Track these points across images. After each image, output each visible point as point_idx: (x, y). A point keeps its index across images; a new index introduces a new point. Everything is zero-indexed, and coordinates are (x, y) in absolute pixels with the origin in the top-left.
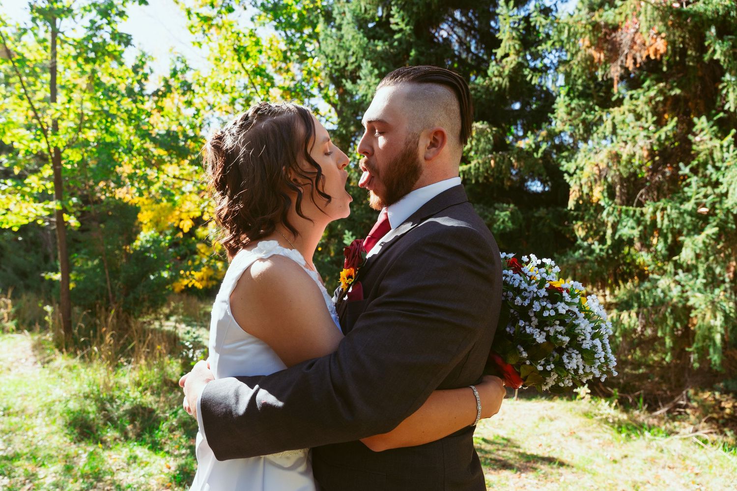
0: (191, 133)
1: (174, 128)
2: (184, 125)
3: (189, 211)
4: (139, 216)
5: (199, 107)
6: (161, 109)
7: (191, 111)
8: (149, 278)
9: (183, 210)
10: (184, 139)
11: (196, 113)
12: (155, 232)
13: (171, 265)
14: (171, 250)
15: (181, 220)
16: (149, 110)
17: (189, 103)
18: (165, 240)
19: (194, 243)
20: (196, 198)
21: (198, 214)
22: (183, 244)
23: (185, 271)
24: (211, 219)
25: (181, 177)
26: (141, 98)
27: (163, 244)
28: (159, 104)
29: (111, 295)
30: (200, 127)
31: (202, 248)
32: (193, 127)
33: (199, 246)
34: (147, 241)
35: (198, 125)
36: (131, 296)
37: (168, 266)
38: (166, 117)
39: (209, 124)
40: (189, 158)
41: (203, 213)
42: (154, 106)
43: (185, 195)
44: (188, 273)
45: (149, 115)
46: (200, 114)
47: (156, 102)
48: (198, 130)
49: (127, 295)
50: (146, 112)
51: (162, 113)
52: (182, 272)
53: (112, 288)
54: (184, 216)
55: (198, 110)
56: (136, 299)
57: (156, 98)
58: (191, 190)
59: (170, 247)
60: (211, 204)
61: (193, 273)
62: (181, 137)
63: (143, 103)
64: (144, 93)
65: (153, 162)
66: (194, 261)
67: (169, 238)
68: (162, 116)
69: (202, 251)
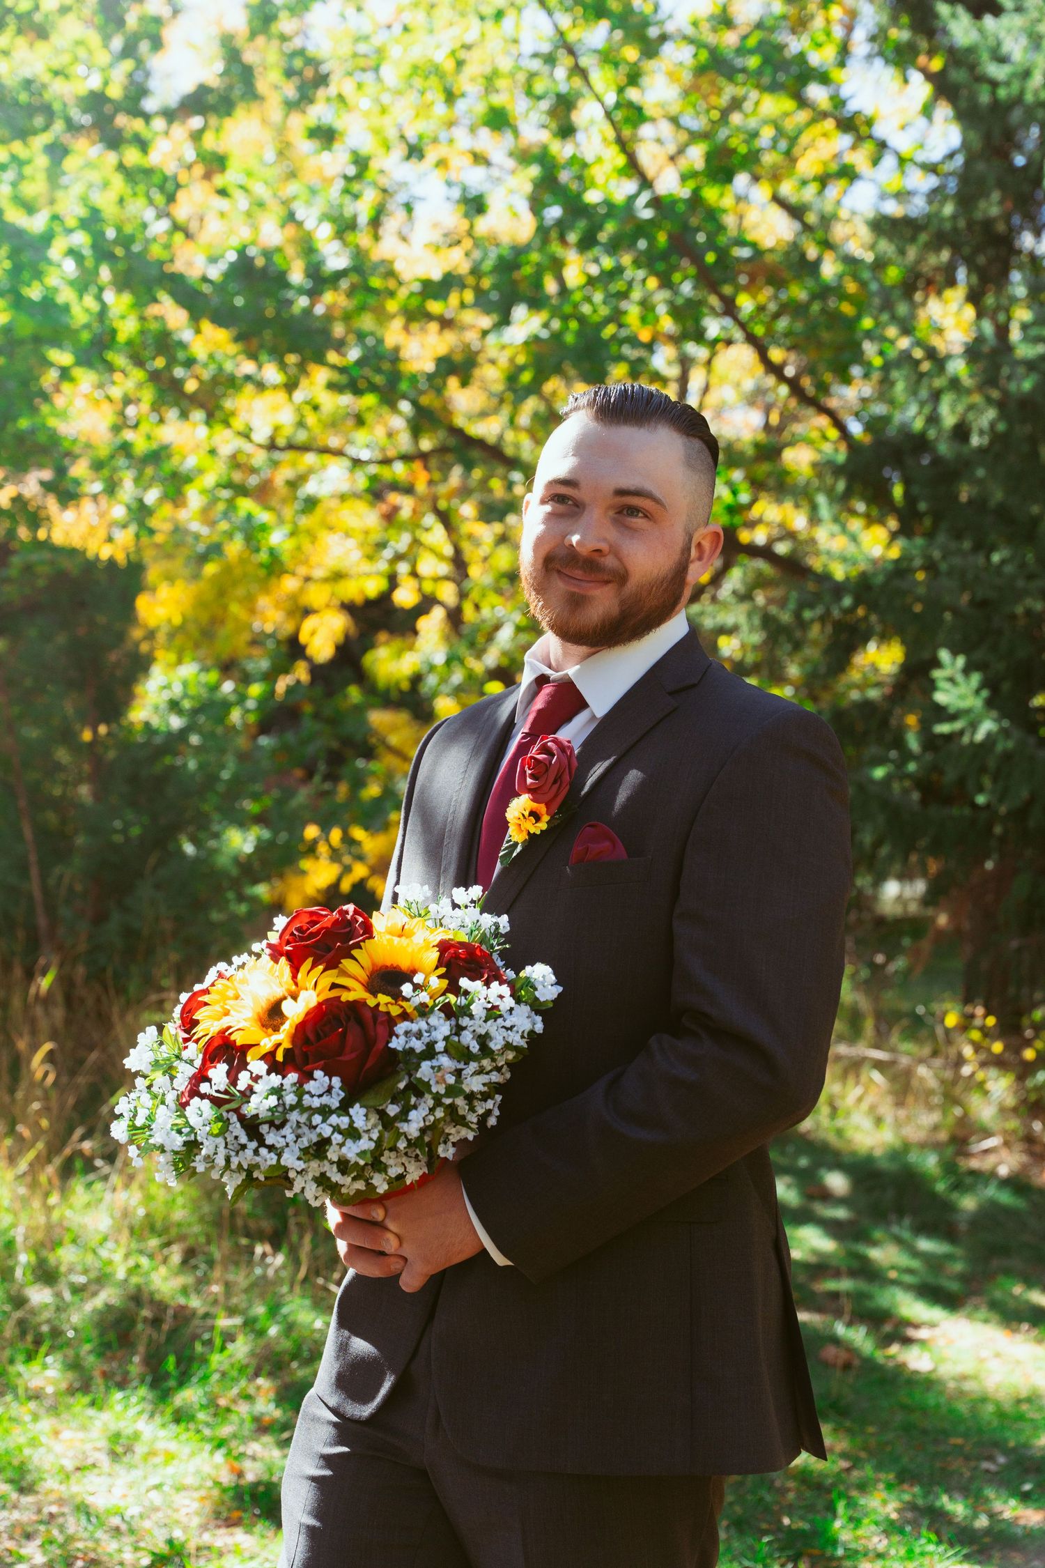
0: (336, 259)
1: (271, 233)
2: (309, 225)
3: (338, 576)
4: (143, 603)
5: (367, 145)
6: (215, 163)
7: (336, 162)
8: (180, 853)
9: (319, 573)
10: (308, 284)
11: (352, 171)
12: (205, 669)
13: (267, 801)
14: (264, 741)
15: (307, 612)
16: (170, 168)
17: (325, 136)
18: (242, 698)
19: (359, 711)
20: (367, 517)
21: (373, 587)
22: (316, 716)
23: (325, 828)
24: (427, 603)
25: (302, 437)
26: (138, 125)
27: (235, 716)
28: (209, 141)
29: (42, 921)
30: (375, 223)
31: (394, 728)
32: (344, 227)
33: (379, 718)
34: (174, 706)
35: (363, 220)
36: (116, 920)
37: (252, 807)
38: (238, 195)
39: (408, 208)
40: (332, 357)
41: (393, 581)
42: (190, 155)
43: (319, 511)
44: (336, 835)
45: (170, 189)
46: (371, 174)
47: (197, 136)
48: (363, 239)
49: (100, 918)
50: (156, 179)
51: (219, 180)
52: (311, 832)
53: (45, 890)
54: (317, 596)
55: (361, 163)
56: (129, 933)
57: (196, 122)
58: (345, 487)
59: (264, 727)
60: (426, 538)
61: (358, 833)
62: (297, 276)
63: (143, 145)
64: (150, 105)
65: (191, 386)
66: (359, 782)
67: (256, 690)
68: (223, 192)
69: (394, 740)
